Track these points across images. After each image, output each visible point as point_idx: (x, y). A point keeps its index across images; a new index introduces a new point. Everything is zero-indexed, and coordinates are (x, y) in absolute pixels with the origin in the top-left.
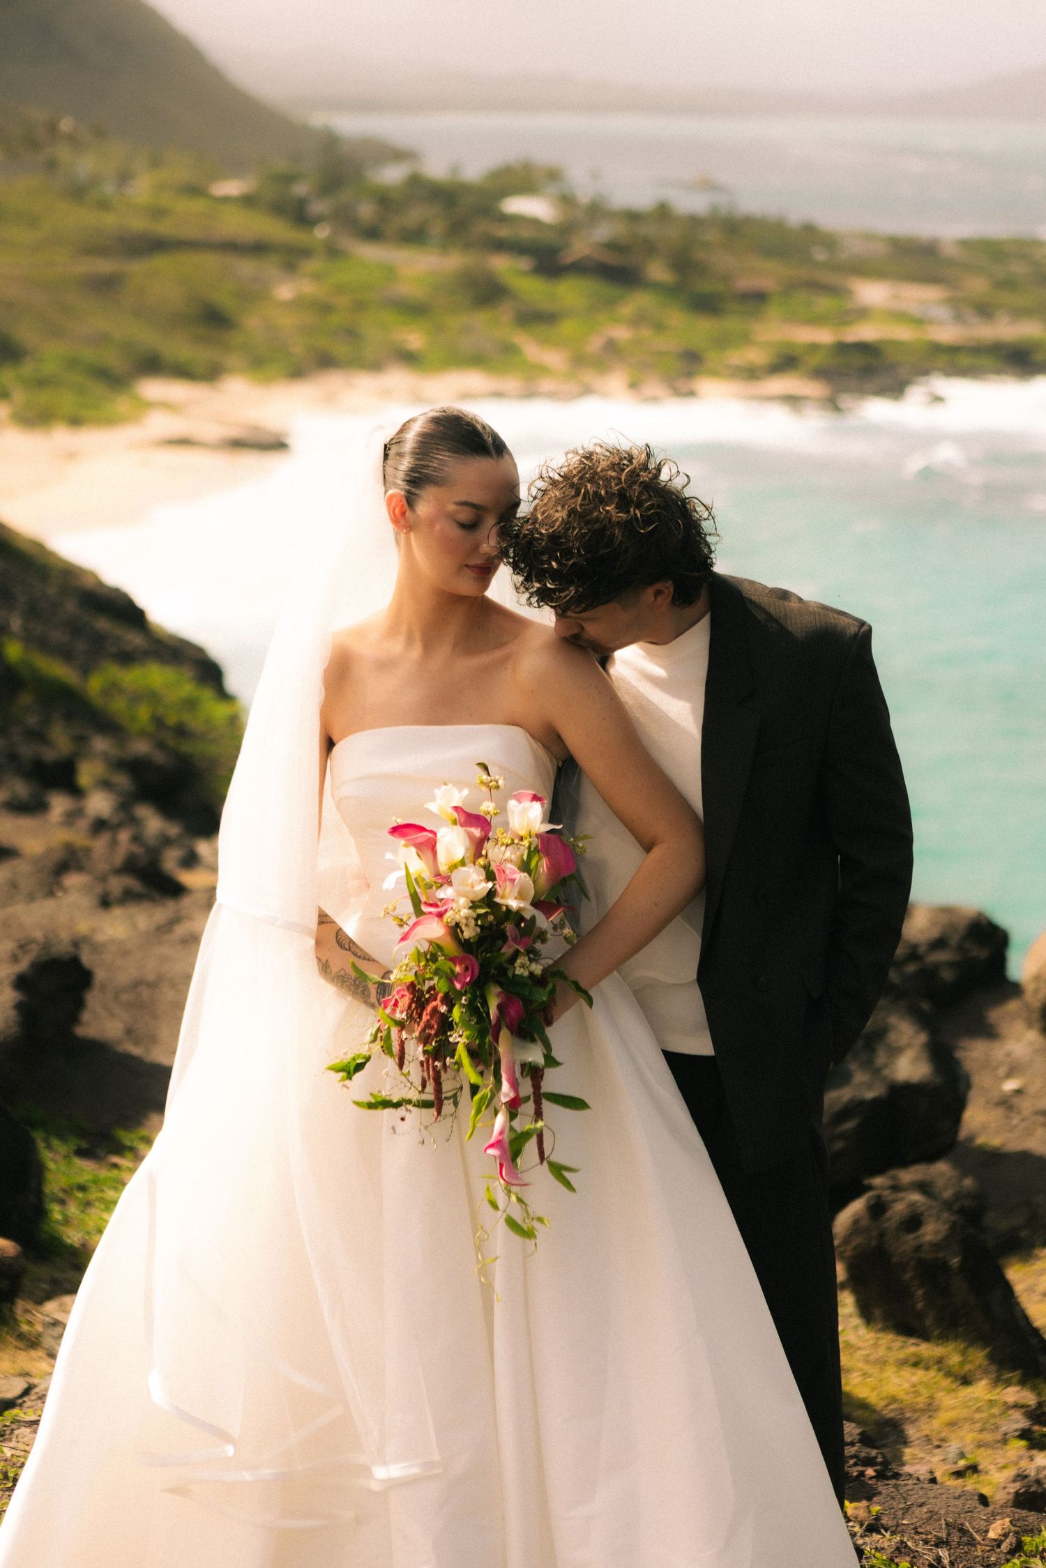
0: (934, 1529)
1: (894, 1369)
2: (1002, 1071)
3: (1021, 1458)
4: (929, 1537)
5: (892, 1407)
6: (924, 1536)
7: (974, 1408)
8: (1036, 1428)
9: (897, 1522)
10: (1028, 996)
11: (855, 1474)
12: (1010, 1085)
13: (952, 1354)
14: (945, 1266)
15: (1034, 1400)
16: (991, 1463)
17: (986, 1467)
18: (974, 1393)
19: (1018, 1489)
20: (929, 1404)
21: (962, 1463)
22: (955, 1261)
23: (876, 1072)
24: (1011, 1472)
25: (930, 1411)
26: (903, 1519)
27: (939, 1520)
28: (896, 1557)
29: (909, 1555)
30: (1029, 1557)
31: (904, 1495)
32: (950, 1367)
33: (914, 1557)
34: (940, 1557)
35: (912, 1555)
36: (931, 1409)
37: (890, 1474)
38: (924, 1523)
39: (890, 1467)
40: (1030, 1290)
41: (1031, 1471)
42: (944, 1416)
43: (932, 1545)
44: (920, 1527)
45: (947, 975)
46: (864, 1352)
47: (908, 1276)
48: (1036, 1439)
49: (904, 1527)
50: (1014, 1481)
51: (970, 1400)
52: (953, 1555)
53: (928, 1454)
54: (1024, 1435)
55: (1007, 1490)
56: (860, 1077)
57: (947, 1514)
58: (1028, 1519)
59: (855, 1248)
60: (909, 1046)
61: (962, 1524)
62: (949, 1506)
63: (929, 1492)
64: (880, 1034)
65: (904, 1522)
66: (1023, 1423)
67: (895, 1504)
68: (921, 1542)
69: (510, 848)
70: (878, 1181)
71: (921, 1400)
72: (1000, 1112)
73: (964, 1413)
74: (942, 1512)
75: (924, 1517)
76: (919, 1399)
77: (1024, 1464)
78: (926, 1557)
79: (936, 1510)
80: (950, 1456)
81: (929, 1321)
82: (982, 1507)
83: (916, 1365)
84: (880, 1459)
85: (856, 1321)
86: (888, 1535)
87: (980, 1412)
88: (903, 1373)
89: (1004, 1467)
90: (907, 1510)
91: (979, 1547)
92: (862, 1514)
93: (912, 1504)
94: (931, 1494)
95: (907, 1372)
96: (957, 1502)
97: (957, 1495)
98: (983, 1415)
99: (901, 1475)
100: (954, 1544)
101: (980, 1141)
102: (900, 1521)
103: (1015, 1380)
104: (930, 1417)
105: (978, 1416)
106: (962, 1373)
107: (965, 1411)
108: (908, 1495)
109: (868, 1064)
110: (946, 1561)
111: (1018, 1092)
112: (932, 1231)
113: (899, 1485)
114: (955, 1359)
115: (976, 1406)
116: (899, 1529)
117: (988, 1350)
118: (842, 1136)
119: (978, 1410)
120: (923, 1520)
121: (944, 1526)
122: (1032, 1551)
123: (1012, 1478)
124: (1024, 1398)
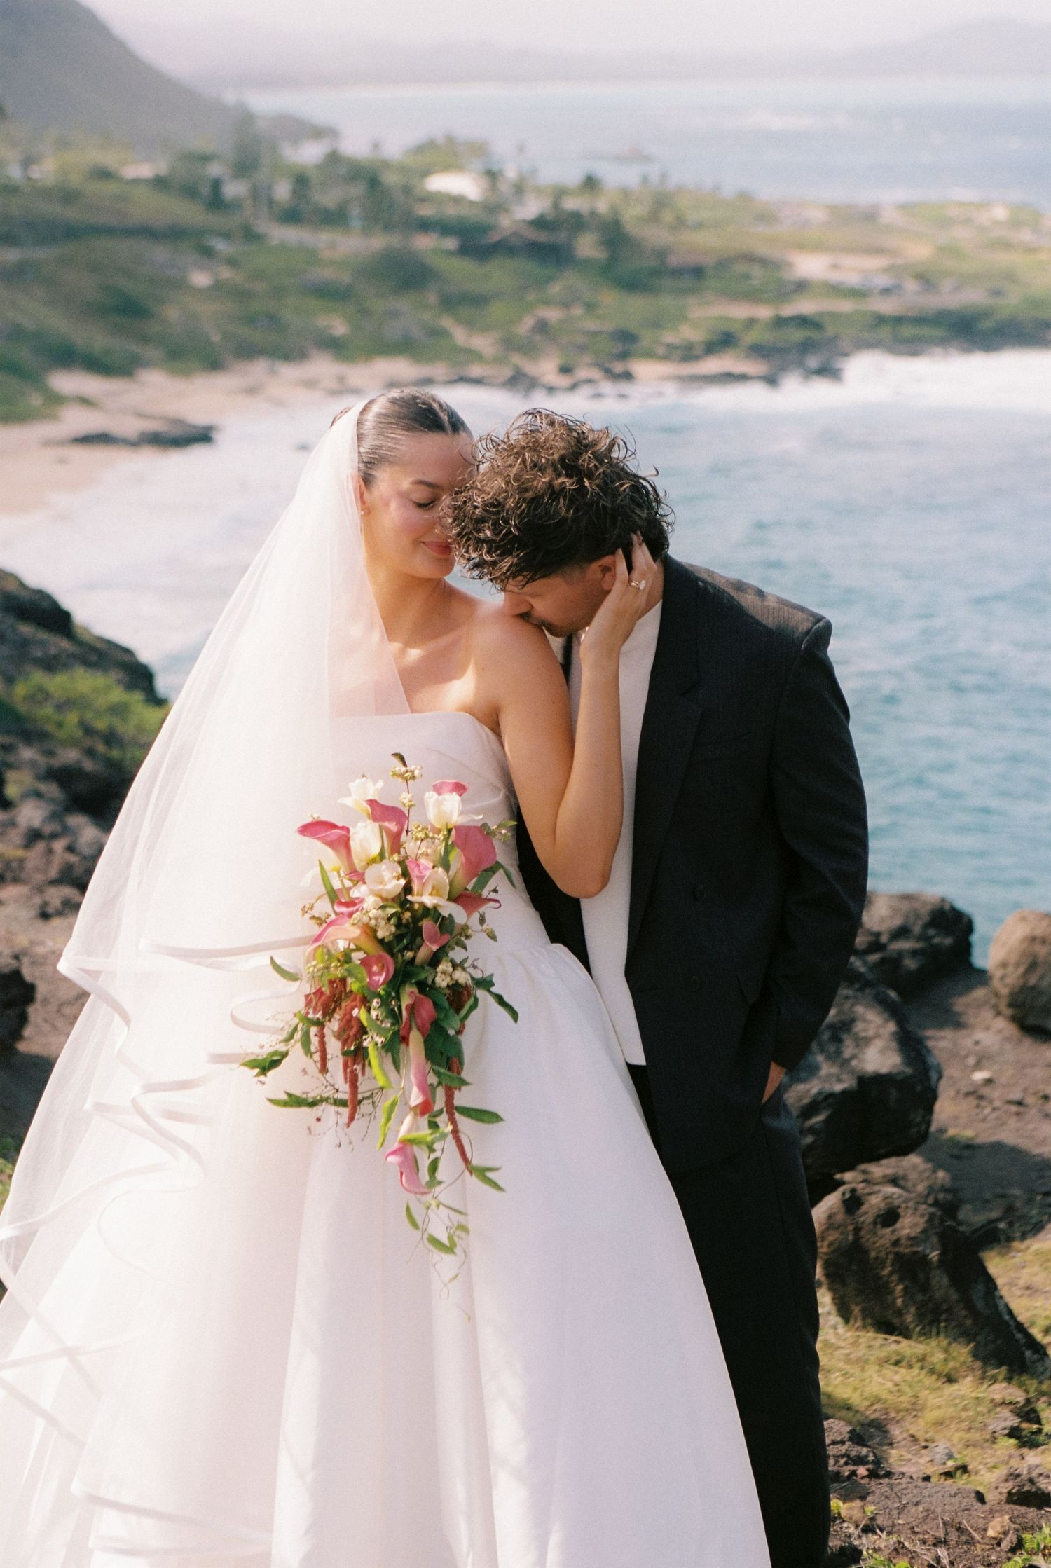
0: (931, 1529)
1: (877, 1367)
2: (971, 1061)
3: (1010, 1457)
4: (926, 1537)
5: (876, 1407)
6: (921, 1536)
7: (961, 1406)
8: (1025, 1425)
9: (893, 1523)
10: (996, 983)
11: (847, 1474)
12: (979, 1076)
13: (934, 1349)
14: (923, 1260)
15: (1023, 1396)
16: (980, 1463)
17: (975, 1467)
18: (960, 1390)
19: (1010, 1488)
20: (914, 1404)
21: (950, 1463)
22: (934, 1255)
23: (845, 1063)
24: (1002, 1471)
25: (915, 1410)
26: (899, 1518)
27: (936, 1519)
28: (894, 1558)
29: (907, 1555)
30: (1030, 1554)
31: (899, 1494)
32: (933, 1364)
33: (913, 1558)
34: (939, 1557)
35: (910, 1556)
36: (915, 1409)
37: (883, 1472)
38: (921, 1523)
39: (882, 1466)
40: (1011, 1284)
41: (1022, 1471)
42: (931, 1415)
43: (929, 1545)
44: (917, 1526)
45: (911, 964)
46: (843, 1351)
47: (886, 1272)
48: (1026, 1437)
49: (900, 1527)
50: (1006, 1480)
51: (956, 1398)
52: (952, 1555)
53: (915, 1455)
54: (1014, 1433)
55: (999, 1490)
56: (826, 1069)
57: (943, 1512)
58: (1028, 1515)
59: (830, 1244)
60: (877, 1036)
61: (960, 1523)
62: (945, 1504)
63: (924, 1491)
64: (846, 1025)
65: (900, 1522)
66: (1013, 1421)
67: (889, 1503)
68: (918, 1543)
69: (425, 843)
70: (848, 1176)
71: (905, 1400)
72: (973, 1101)
73: (950, 1411)
74: (939, 1510)
75: (921, 1516)
76: (902, 1399)
77: (1014, 1463)
78: (925, 1557)
79: (932, 1508)
80: (938, 1456)
81: (909, 1318)
82: (979, 1504)
83: (897, 1363)
84: (871, 1458)
85: (835, 1319)
86: (884, 1535)
87: (967, 1410)
88: (884, 1371)
89: (994, 1467)
90: (902, 1509)
91: (978, 1546)
92: (857, 1514)
93: (908, 1503)
94: (926, 1493)
95: (889, 1371)
96: (953, 1500)
97: (952, 1493)
98: (971, 1413)
99: (894, 1474)
100: (952, 1544)
101: (951, 1132)
102: (896, 1521)
103: (1001, 1377)
104: (915, 1416)
105: (964, 1414)
106: (947, 1370)
107: (952, 1409)
108: (902, 1494)
109: (835, 1057)
110: (945, 1561)
111: (989, 1082)
112: (909, 1225)
113: (893, 1483)
114: (938, 1357)
115: (963, 1404)
116: (895, 1529)
117: (972, 1345)
118: (812, 1130)
119: (965, 1409)
120: (919, 1519)
121: (941, 1525)
122: (1033, 1548)
123: (1004, 1477)
124: (1010, 1394)
